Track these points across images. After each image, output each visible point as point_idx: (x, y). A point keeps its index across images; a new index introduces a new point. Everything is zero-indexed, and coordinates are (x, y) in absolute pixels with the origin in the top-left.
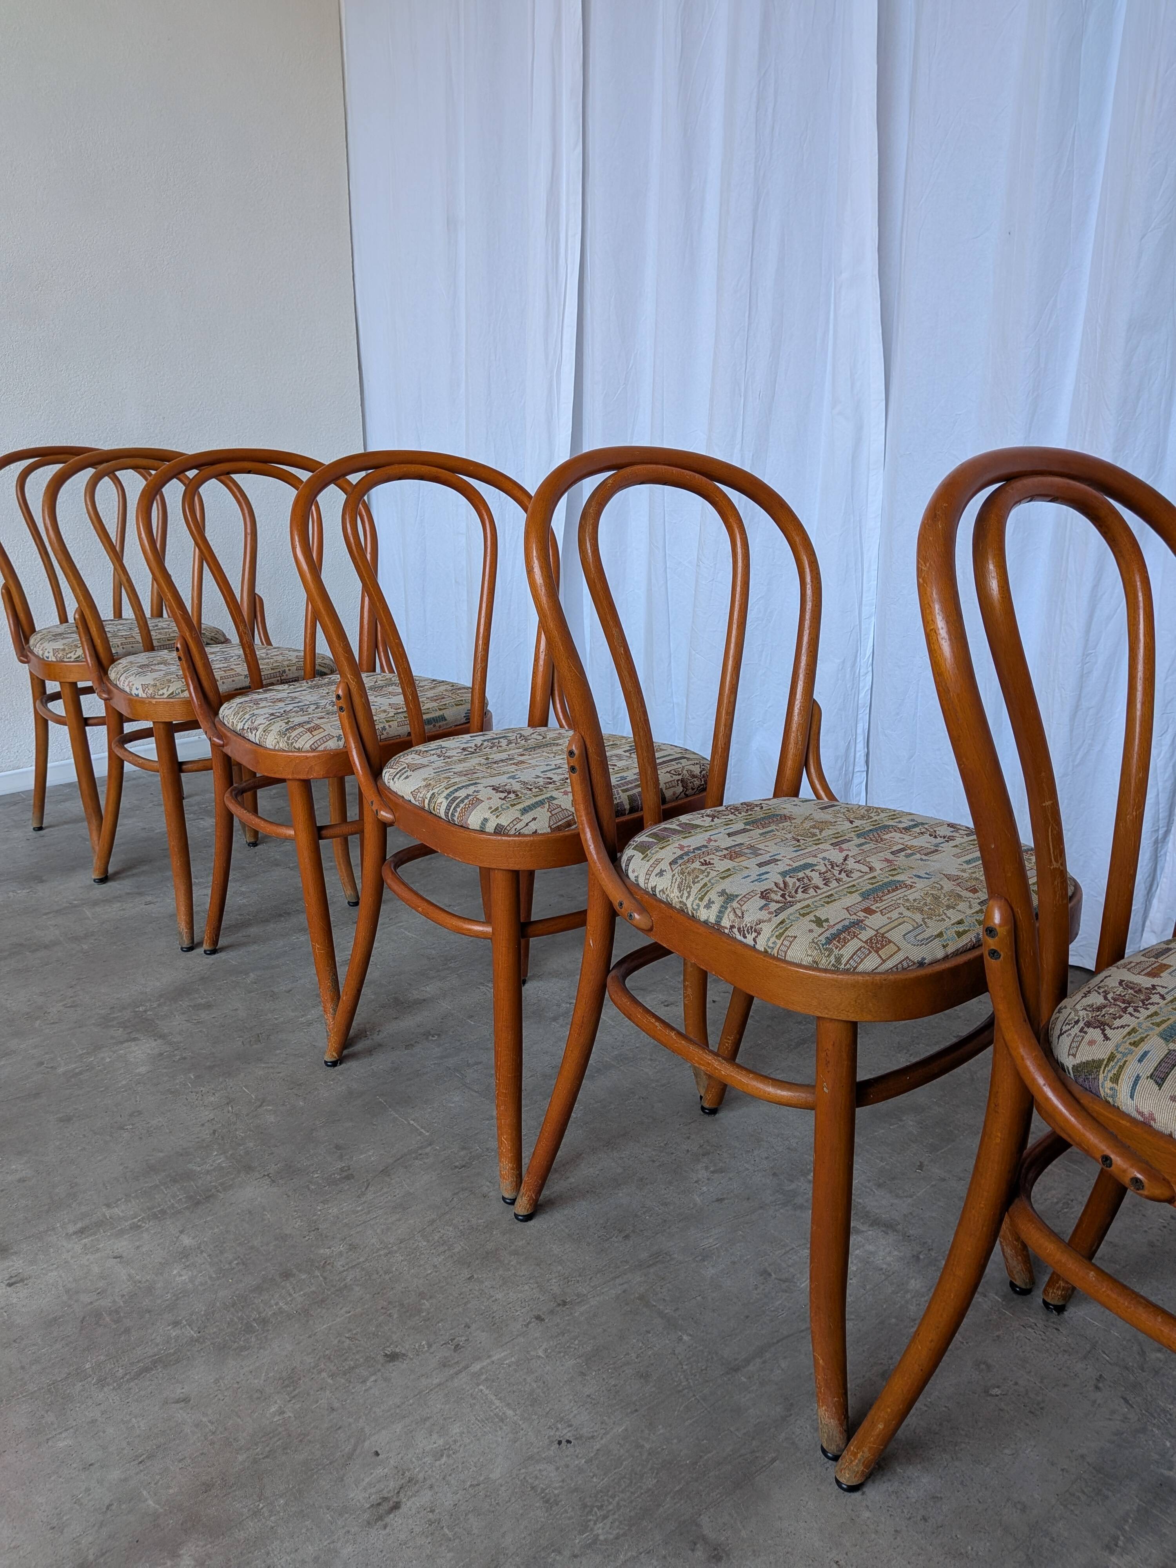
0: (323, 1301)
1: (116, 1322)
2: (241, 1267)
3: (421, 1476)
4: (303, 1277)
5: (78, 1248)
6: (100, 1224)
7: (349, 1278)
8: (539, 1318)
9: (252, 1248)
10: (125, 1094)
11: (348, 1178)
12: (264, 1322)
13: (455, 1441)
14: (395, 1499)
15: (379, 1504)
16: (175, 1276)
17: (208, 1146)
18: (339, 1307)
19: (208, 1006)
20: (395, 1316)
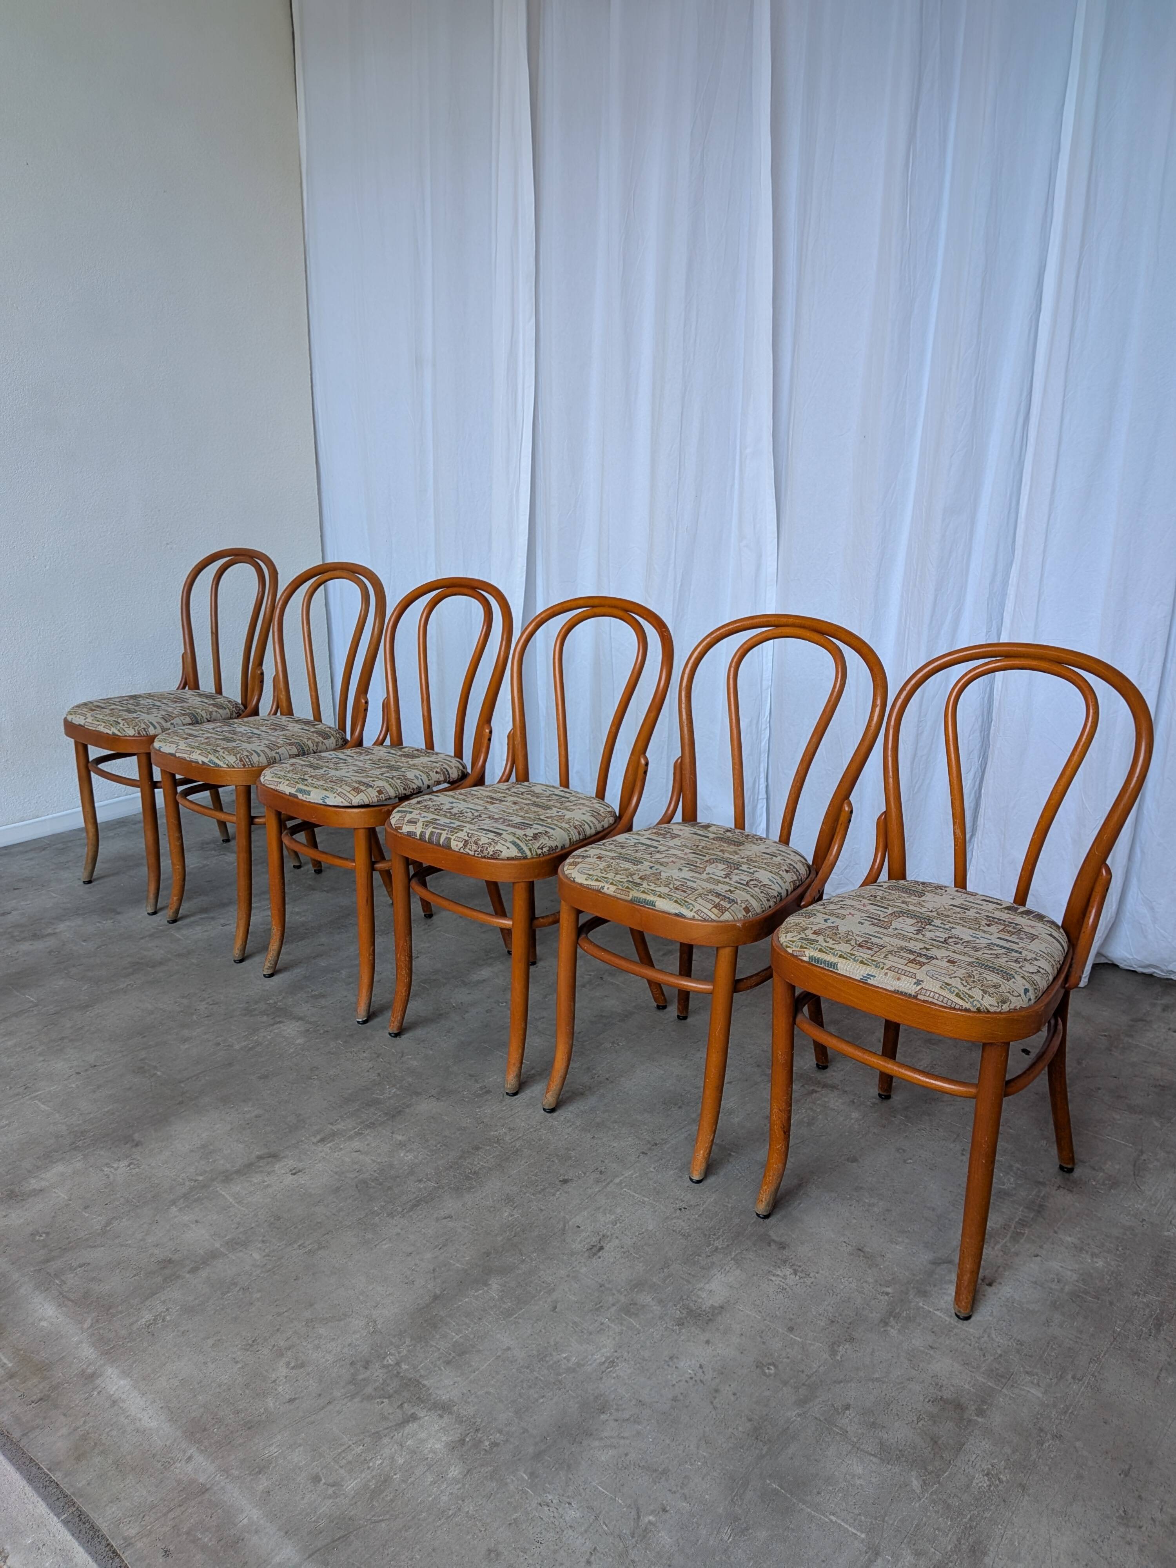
0: (508, 1159)
1: (381, 1184)
2: (444, 1147)
3: (609, 1233)
4: (488, 1148)
5: (327, 1150)
6: (333, 1134)
7: (518, 1145)
8: (643, 1153)
9: (445, 1136)
10: (297, 1057)
11: (488, 1092)
12: (475, 1173)
13: (621, 1216)
14: (599, 1245)
15: (591, 1249)
16: (403, 1157)
17: (379, 1083)
18: (519, 1161)
19: (323, 996)
20: (557, 1161)
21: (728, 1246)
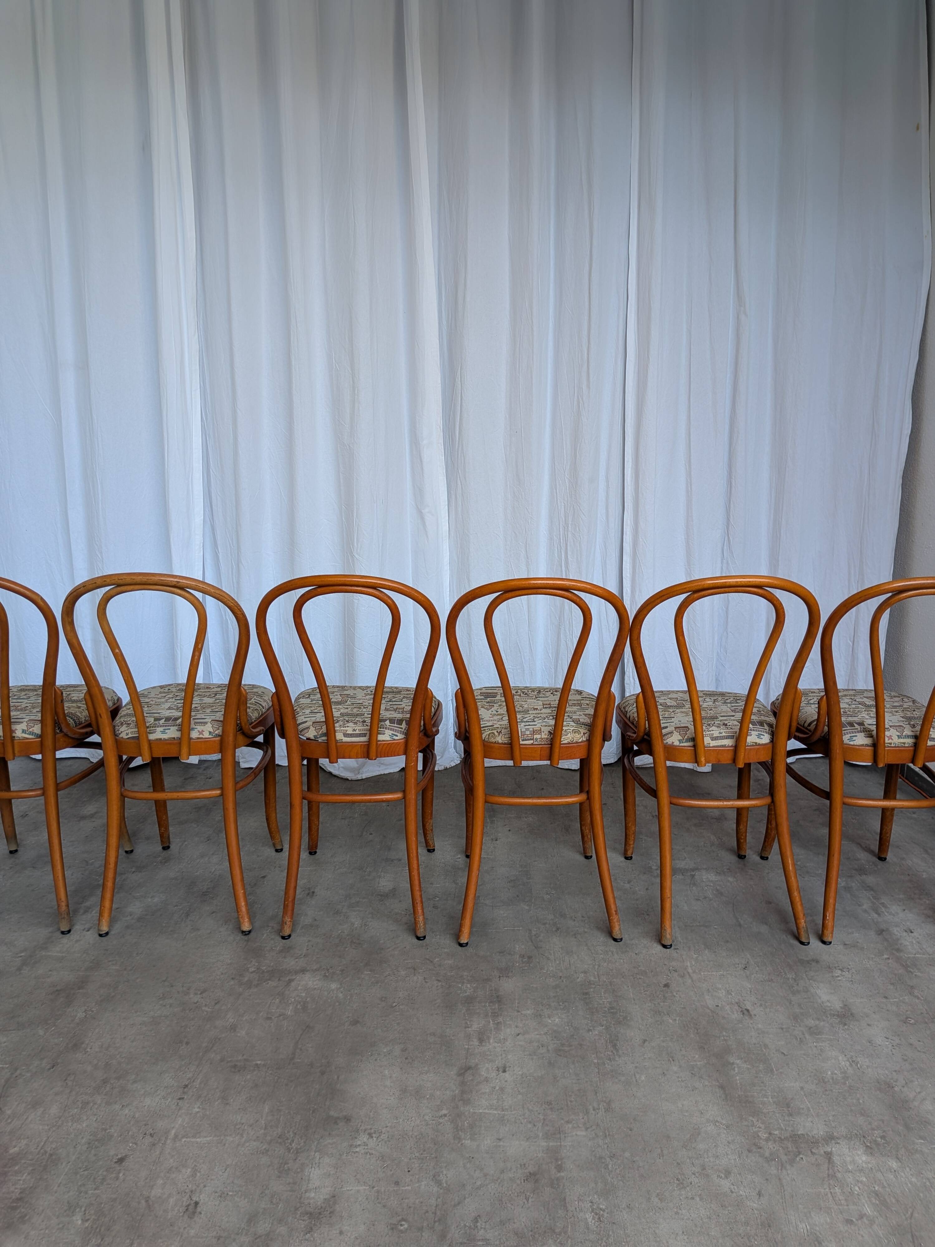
0: (45, 1168)
3: (194, 1187)
4: (16, 1168)
7: (48, 1150)
8: (180, 1099)
14: (192, 1202)
18: (59, 1165)
20: (100, 1146)
21: (305, 1142)
